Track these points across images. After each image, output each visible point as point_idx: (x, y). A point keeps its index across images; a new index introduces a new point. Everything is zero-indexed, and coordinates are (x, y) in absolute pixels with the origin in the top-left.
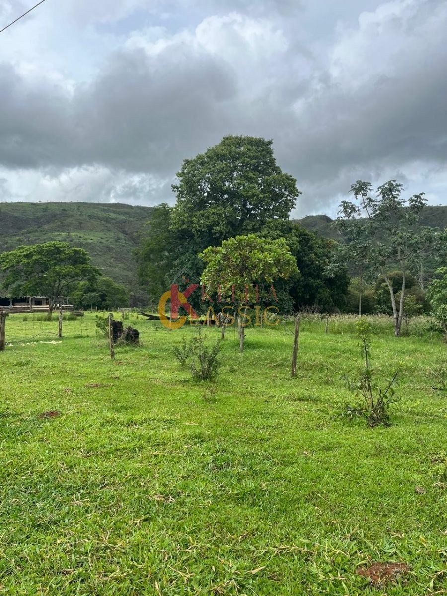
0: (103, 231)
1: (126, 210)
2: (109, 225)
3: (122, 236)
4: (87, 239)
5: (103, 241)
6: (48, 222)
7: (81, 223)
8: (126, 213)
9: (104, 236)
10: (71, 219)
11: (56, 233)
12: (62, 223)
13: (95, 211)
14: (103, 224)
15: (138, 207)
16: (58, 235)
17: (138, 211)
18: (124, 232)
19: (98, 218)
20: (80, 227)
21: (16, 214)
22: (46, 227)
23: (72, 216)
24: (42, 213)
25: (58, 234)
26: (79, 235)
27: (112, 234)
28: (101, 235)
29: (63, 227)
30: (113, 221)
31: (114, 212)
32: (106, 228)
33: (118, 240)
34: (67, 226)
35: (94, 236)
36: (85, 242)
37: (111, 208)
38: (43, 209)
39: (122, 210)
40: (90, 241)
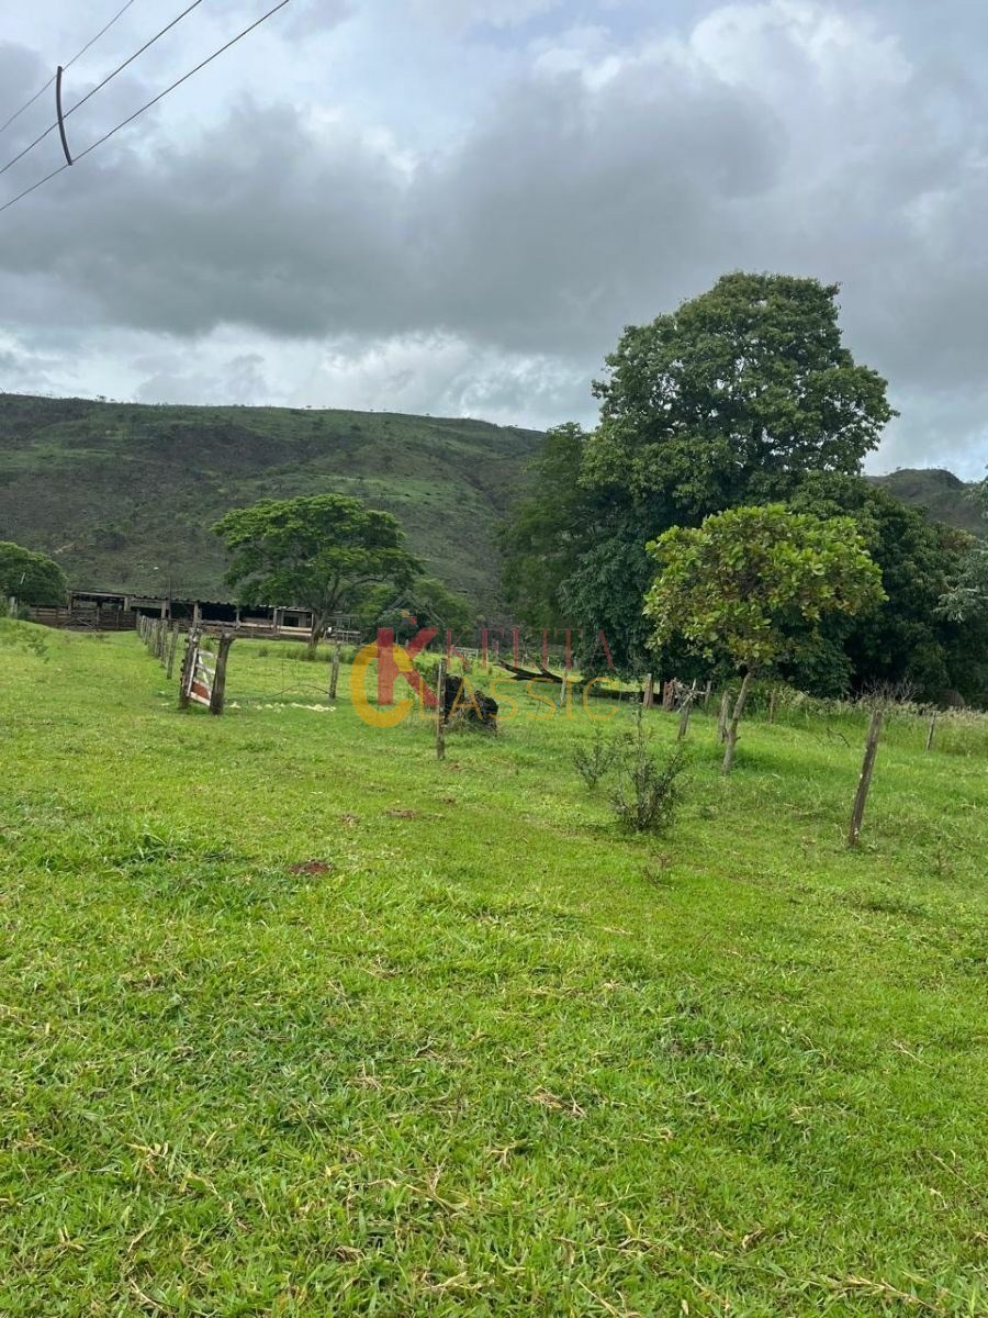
0: (432, 478)
1: (483, 435)
2: (446, 467)
3: (471, 492)
4: (398, 494)
5: (431, 499)
6: (321, 452)
7: (388, 459)
8: (483, 442)
9: (434, 491)
10: (368, 447)
11: (336, 478)
12: (350, 456)
13: (420, 434)
14: (434, 464)
15: (510, 429)
16: (339, 481)
17: (509, 438)
18: (476, 483)
19: (425, 449)
20: (386, 465)
21: (259, 432)
22: (317, 462)
23: (371, 442)
24: (311, 433)
25: (340, 478)
26: (381, 482)
27: (450, 487)
28: (428, 486)
29: (351, 464)
30: (456, 458)
31: (460, 438)
32: (440, 473)
33: (462, 499)
34: (360, 463)
35: (413, 488)
36: (393, 498)
37: (453, 430)
38: (314, 423)
39: (475, 434)
40: (403, 499)
